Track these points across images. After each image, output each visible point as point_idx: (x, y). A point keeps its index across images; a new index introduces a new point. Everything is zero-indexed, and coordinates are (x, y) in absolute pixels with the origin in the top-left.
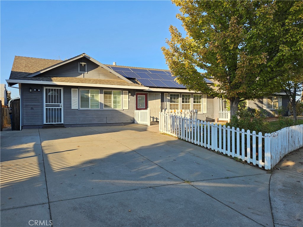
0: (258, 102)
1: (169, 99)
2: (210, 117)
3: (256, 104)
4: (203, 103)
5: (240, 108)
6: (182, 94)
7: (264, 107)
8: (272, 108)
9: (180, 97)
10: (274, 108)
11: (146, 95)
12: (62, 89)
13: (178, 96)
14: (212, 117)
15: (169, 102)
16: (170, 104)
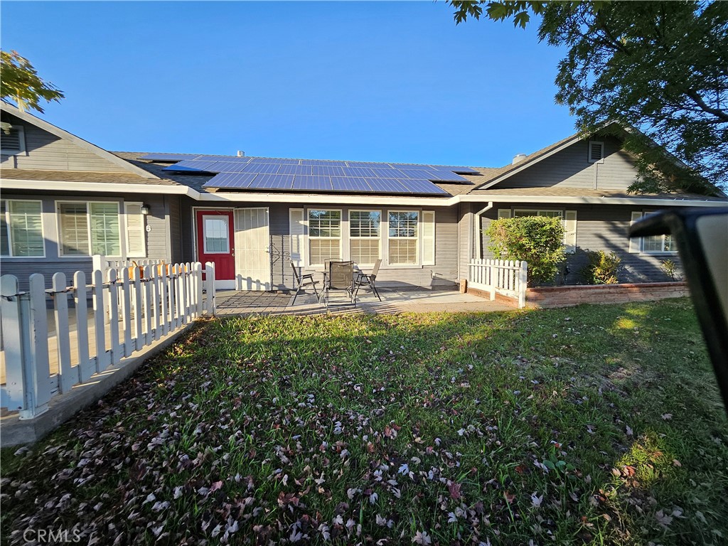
0: (611, 230)
1: (305, 227)
2: (447, 276)
3: (600, 237)
4: (423, 237)
5: (533, 251)
6: (350, 211)
7: (632, 248)
8: (660, 249)
9: (345, 219)
10: (666, 249)
11: (230, 215)
13: (336, 216)
14: (454, 276)
15: (306, 233)
16: (310, 240)
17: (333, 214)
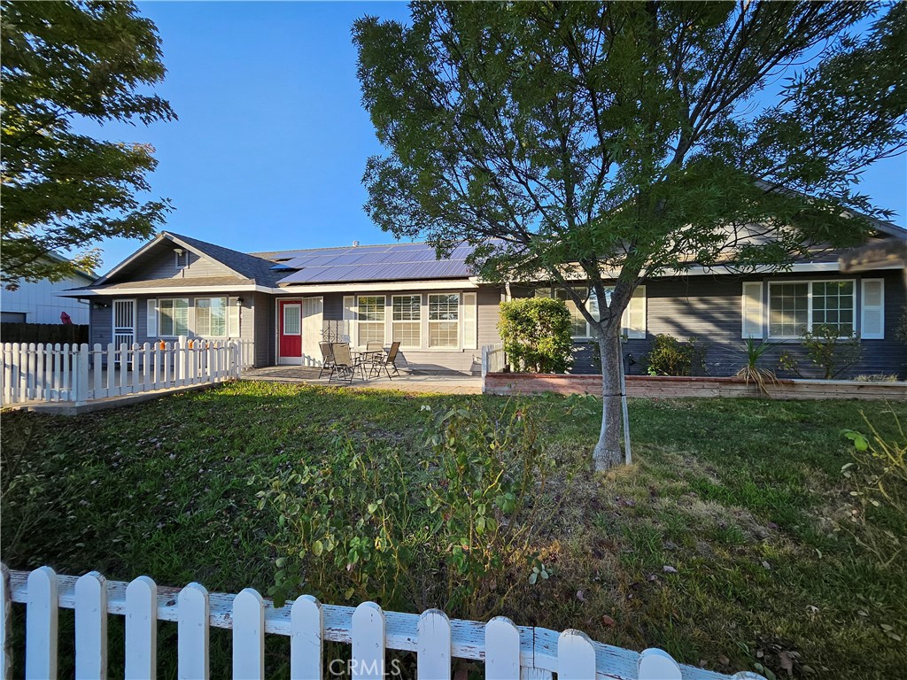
1: (355, 312)
4: (464, 320)
6: (393, 296)
9: (389, 305)
12: (134, 301)
13: (381, 301)
15: (356, 319)
16: (359, 324)
17: (380, 299)
